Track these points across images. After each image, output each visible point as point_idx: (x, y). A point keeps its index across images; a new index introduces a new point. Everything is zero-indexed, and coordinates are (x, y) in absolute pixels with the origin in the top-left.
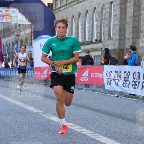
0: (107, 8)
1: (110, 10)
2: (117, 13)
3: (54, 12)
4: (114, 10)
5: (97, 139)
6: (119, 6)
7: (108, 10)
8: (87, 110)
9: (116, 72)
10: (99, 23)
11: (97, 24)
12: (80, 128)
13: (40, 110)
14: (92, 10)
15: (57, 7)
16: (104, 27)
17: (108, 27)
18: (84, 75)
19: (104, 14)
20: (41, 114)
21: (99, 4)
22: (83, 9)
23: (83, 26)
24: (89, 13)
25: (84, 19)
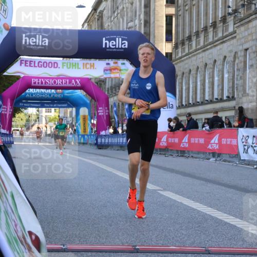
0: (240, 56)
1: (244, 59)
2: (253, 62)
3: (174, 63)
4: (249, 58)
5: (231, 223)
6: (256, 53)
7: (242, 59)
8: (217, 186)
9: (254, 136)
10: (231, 75)
11: (228, 77)
12: (210, 209)
13: (158, 186)
14: (222, 60)
15: (177, 57)
16: (237, 80)
17: (242, 80)
18: (212, 141)
19: (237, 64)
20: (159, 192)
21: (231, 51)
22: (210, 59)
23: (211, 80)
24: (218, 63)
25: (211, 70)
